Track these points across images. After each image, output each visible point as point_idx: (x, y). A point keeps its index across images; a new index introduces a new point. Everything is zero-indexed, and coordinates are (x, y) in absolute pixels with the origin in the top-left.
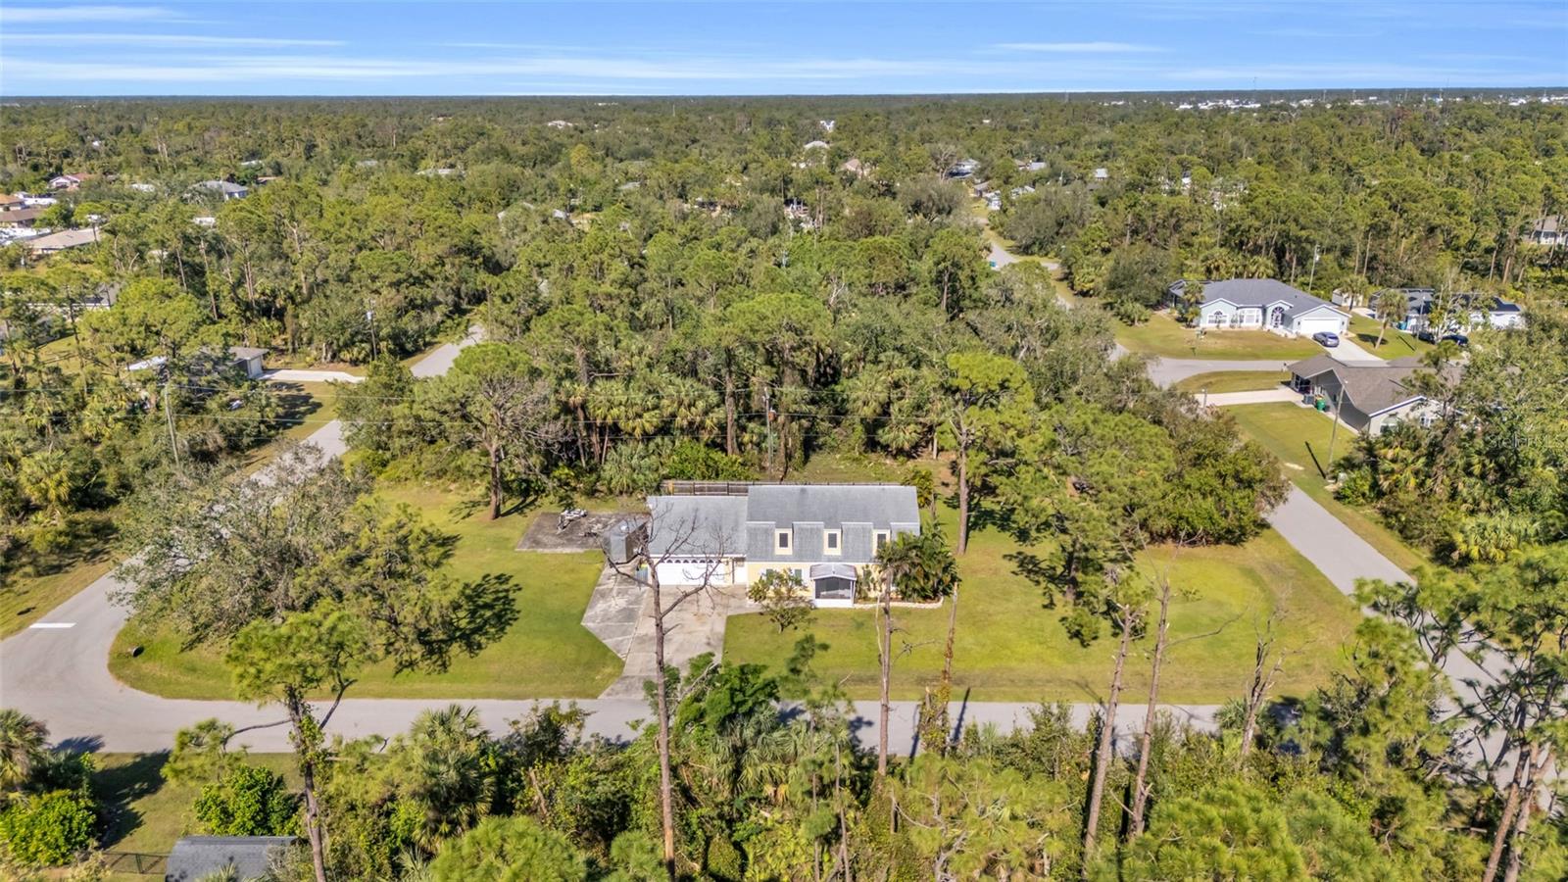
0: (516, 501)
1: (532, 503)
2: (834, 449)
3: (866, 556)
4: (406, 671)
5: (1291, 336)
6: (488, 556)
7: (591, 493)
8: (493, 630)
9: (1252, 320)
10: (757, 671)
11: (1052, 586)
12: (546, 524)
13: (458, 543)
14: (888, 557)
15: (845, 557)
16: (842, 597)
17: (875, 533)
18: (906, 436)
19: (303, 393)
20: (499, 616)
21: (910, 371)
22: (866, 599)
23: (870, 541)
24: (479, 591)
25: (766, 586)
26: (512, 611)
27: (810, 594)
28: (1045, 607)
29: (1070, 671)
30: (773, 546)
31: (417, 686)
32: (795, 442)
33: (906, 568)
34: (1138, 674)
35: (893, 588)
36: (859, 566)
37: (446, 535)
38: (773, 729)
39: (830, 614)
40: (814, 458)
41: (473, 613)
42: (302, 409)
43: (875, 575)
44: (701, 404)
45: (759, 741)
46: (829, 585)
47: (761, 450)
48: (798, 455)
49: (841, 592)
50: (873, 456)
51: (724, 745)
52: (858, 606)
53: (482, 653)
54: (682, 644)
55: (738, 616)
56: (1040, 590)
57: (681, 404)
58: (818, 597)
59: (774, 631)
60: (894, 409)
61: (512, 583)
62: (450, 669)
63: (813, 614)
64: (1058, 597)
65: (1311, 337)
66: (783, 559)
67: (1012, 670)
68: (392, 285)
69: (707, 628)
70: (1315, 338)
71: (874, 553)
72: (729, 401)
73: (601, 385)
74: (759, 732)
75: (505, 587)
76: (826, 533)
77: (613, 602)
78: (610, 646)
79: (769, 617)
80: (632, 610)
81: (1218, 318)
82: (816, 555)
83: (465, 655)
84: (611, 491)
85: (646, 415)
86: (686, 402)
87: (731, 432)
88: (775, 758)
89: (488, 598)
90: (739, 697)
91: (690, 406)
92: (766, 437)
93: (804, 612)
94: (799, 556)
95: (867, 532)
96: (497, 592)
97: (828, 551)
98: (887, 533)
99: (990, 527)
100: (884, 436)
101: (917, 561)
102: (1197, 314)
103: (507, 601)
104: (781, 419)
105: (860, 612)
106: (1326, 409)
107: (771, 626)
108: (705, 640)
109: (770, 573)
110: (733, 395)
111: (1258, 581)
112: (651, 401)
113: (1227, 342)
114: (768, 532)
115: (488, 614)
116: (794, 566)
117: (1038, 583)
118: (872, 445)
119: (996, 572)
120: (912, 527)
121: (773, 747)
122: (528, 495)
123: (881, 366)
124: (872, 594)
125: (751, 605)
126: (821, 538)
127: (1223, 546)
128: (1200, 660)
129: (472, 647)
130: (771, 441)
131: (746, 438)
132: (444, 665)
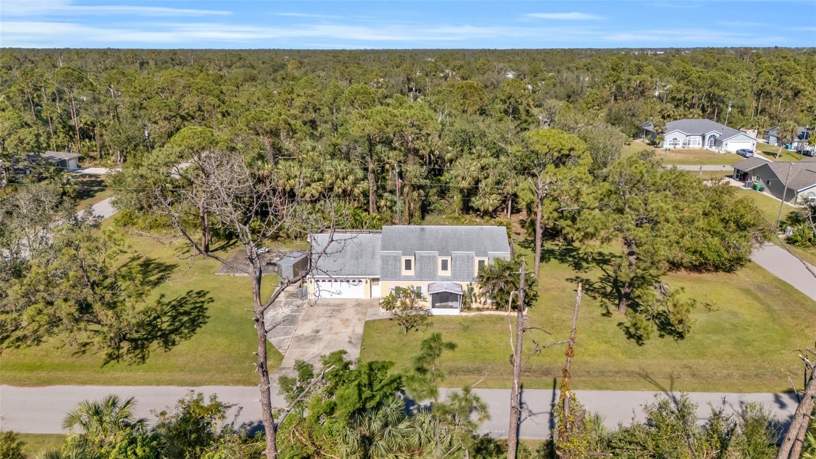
0: (222, 243)
1: (234, 244)
2: (441, 212)
3: (469, 276)
4: (113, 362)
5: (722, 152)
6: (195, 278)
7: (275, 237)
8: (186, 331)
9: (696, 143)
10: (384, 367)
11: (604, 300)
12: (240, 257)
13: (175, 270)
14: (486, 277)
15: (454, 277)
16: (451, 307)
17: (477, 260)
18: (491, 202)
19: (99, 179)
20: (193, 321)
21: (493, 160)
22: (469, 309)
23: (473, 266)
24: (182, 302)
25: (395, 299)
26: (204, 317)
27: (428, 305)
28: (604, 315)
29: (632, 364)
30: (400, 269)
31: (117, 374)
32: (415, 206)
33: (502, 285)
34: (686, 367)
35: (489, 301)
36: (465, 285)
37: (168, 264)
38: (399, 420)
39: (442, 319)
40: (428, 217)
41: (174, 318)
42: (96, 188)
43: (477, 291)
44: (351, 178)
45: (386, 433)
46: (442, 298)
47: (392, 211)
48: (418, 214)
49: (450, 304)
50: (467, 217)
51: (353, 437)
52: (463, 314)
53: (174, 349)
54: (329, 342)
55: (374, 321)
56: (597, 303)
57: (337, 177)
58: (433, 307)
59: (400, 333)
60: (482, 185)
61: (208, 296)
62: (147, 361)
63: (429, 320)
64: (612, 308)
65: (735, 152)
66: (408, 278)
67: (586, 363)
68: (166, 118)
69: (350, 330)
70: (738, 153)
71: (476, 274)
72: (371, 176)
73: (282, 164)
74: (386, 425)
75: (202, 299)
76: (440, 260)
77: (280, 311)
78: (274, 344)
79: (397, 322)
80: (294, 316)
81: (675, 142)
82: (432, 276)
83: (161, 350)
84: (289, 237)
85: (313, 185)
86: (341, 176)
87: (372, 198)
88: (400, 449)
89: (187, 308)
90: (367, 393)
91: (343, 179)
92: (395, 202)
93: (423, 318)
94: (420, 277)
95: (470, 259)
96: (196, 303)
97: (441, 273)
98: (486, 259)
99: (552, 260)
100: (476, 202)
101: (510, 279)
102: (663, 139)
103: (202, 309)
104: (406, 190)
105: (466, 319)
106: (761, 190)
107: (398, 329)
108: (348, 339)
109: (398, 289)
110: (373, 172)
111: (756, 298)
112: (317, 176)
113: (682, 155)
114: (397, 259)
115: (185, 318)
116: (416, 284)
117: (595, 298)
118: (467, 208)
119: (563, 290)
120: (506, 255)
121: (399, 440)
122: (232, 239)
123: (473, 156)
124: (474, 305)
125: (383, 313)
126: (435, 263)
127: (721, 274)
128: (732, 356)
129: (168, 343)
130: (399, 206)
131: (383, 203)
132: (143, 358)
